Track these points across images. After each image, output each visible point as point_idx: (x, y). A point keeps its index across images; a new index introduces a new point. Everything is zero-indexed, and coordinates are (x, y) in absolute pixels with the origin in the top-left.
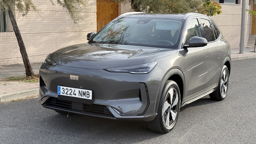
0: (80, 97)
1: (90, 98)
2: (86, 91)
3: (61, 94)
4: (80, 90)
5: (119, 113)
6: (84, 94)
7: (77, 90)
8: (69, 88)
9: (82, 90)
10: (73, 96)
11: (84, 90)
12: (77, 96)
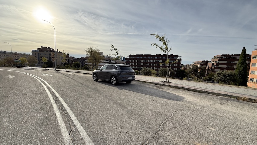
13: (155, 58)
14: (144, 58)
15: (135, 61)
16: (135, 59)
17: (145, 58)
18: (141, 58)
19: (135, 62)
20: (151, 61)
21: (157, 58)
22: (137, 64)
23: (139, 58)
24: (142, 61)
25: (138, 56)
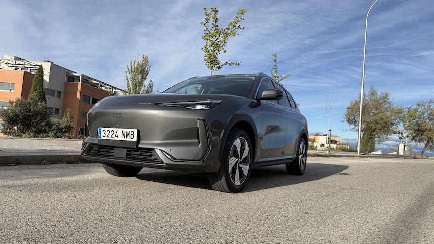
0: (123, 139)
1: (135, 139)
2: (131, 130)
3: (102, 138)
4: (124, 130)
5: (169, 157)
6: (128, 135)
7: (120, 130)
8: (111, 129)
9: (126, 130)
10: (115, 138)
11: (128, 130)
12: (120, 138)
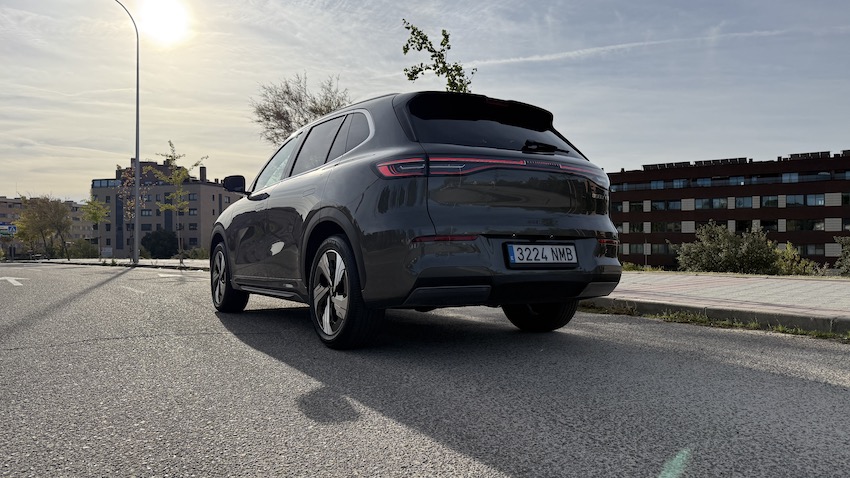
13: (786, 178)
14: (700, 182)
15: (637, 209)
16: (636, 199)
17: (707, 183)
18: (678, 184)
19: (636, 218)
20: (755, 202)
21: (794, 178)
22: (647, 228)
23: (660, 185)
24: (688, 205)
25: (652, 172)
